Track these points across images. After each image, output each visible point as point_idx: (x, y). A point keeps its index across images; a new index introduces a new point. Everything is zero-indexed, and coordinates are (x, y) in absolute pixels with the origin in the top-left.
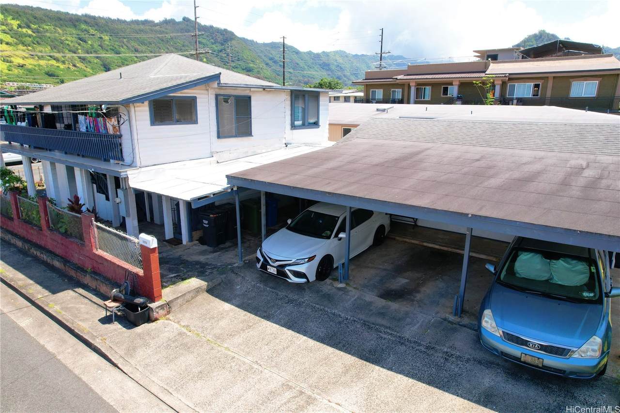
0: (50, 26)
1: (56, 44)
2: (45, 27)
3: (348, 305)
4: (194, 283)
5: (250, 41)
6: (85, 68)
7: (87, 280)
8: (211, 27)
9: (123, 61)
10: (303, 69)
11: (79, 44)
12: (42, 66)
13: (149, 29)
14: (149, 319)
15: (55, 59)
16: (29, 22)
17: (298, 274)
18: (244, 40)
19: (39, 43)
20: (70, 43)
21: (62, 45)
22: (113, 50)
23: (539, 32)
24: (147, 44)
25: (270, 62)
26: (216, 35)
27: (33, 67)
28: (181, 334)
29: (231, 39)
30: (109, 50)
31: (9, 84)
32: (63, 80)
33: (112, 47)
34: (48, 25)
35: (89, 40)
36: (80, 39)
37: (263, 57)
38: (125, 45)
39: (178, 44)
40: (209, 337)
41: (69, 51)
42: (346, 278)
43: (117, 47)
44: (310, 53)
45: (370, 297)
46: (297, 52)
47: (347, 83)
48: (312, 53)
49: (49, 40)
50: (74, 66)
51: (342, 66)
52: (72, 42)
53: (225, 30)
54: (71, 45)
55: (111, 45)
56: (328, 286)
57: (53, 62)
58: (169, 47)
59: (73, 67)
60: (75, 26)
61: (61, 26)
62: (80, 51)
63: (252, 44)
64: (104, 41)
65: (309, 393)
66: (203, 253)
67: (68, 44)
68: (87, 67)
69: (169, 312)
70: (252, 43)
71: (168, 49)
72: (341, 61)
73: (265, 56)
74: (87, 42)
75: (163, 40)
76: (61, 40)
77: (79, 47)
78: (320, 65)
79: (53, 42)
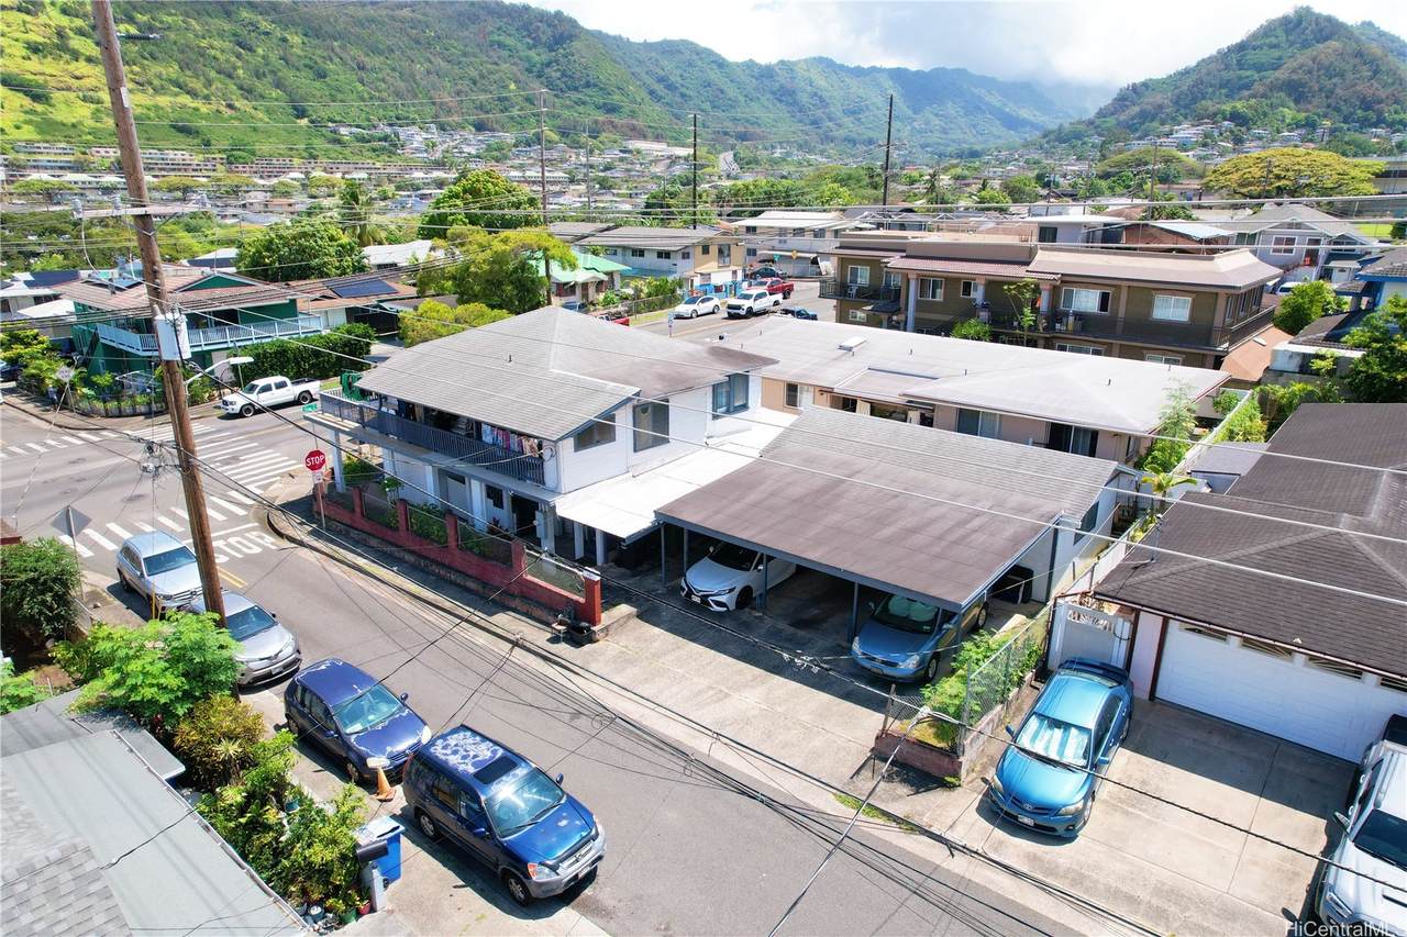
0: (175, 15)
1: (190, 59)
2: (166, 18)
3: (763, 631)
4: (624, 609)
5: (615, 38)
6: (253, 111)
7: (516, 603)
8: (526, 8)
9: (333, 92)
10: (733, 104)
11: (239, 56)
12: (162, 108)
13: (387, 15)
14: (592, 641)
15: (188, 93)
16: (130, 8)
17: (719, 604)
18: (599, 36)
19: (154, 58)
20: (218, 54)
21: (201, 59)
22: (311, 68)
23: (1296, 12)
24: (384, 53)
25: (659, 88)
26: (539, 27)
27: (145, 111)
28: (622, 652)
29: (571, 37)
30: (302, 67)
31: (98, 152)
32: (208, 141)
33: (308, 62)
34: (170, 14)
35: (258, 46)
36: (240, 44)
37: (645, 76)
38: (336, 55)
39: (454, 50)
40: (647, 655)
41: (219, 72)
42: (763, 608)
43: (319, 61)
44: (750, 65)
45: (782, 625)
46: (721, 64)
47: (834, 134)
48: (757, 64)
49: (175, 48)
50: (230, 106)
51: (825, 95)
52: (223, 51)
53: (558, 14)
54: (222, 58)
55: (306, 57)
56: (746, 614)
57: (186, 99)
58: (433, 60)
59: (228, 110)
60: (228, 14)
61: (199, 14)
62: (241, 72)
63: (618, 46)
64: (292, 47)
65: (726, 691)
66: (621, 577)
67: (214, 58)
68: (256, 109)
69: (607, 635)
70: (619, 42)
71: (431, 62)
72: (823, 83)
73: (647, 73)
74: (255, 51)
75: (418, 42)
76: (199, 47)
77: (239, 64)
78: (773, 93)
79: (182, 52)
